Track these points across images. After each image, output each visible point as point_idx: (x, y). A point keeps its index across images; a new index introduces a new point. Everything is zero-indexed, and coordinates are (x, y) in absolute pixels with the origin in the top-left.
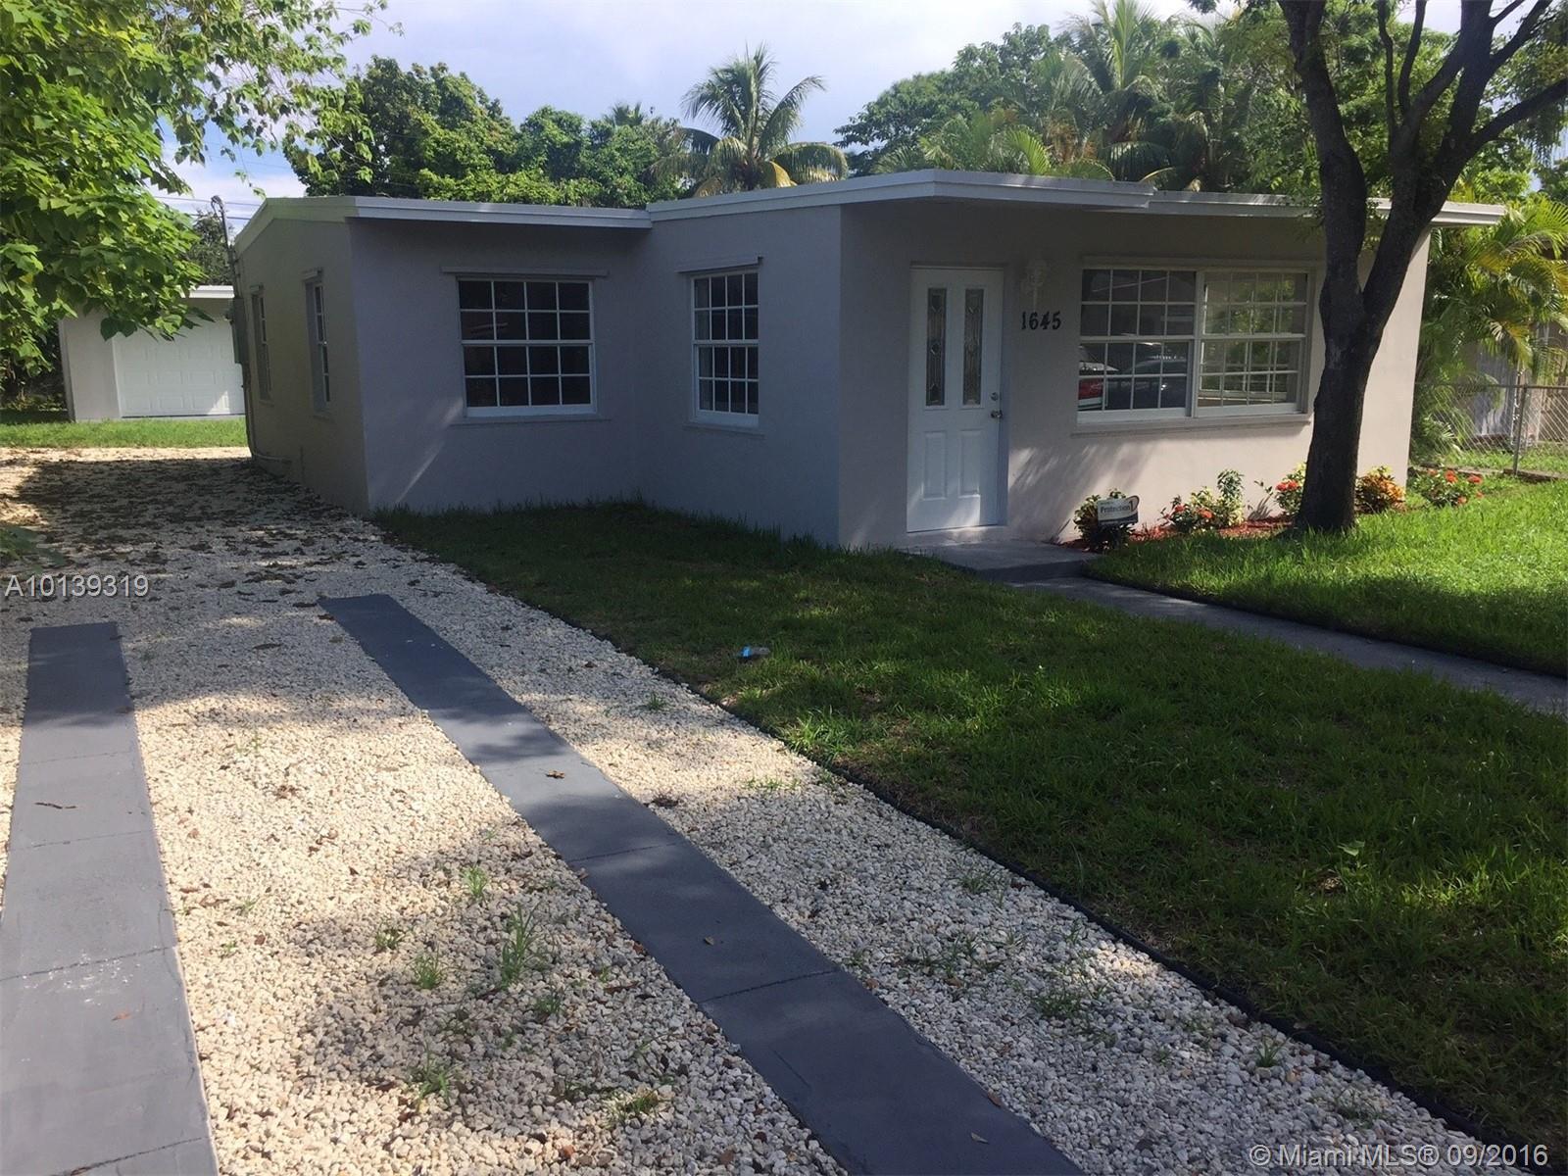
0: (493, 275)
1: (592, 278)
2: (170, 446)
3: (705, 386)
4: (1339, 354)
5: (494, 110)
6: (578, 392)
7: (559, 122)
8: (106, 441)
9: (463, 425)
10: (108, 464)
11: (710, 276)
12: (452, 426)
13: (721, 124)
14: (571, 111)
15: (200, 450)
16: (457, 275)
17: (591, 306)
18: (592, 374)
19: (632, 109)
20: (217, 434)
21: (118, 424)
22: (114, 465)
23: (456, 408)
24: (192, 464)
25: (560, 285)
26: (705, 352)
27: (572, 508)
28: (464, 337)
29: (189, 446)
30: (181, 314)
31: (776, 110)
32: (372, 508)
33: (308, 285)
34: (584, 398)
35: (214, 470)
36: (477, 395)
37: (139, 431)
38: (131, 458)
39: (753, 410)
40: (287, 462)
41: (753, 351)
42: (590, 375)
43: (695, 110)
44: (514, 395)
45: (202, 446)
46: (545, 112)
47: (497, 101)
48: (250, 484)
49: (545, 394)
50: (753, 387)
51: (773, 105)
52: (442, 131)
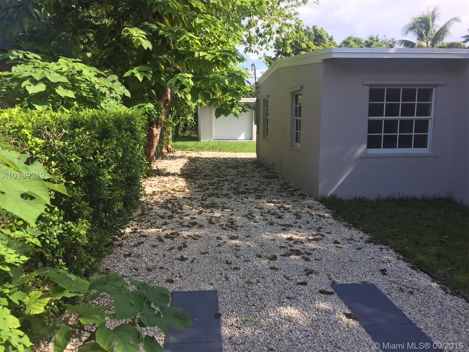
1: (436, 86)
2: (228, 152)
5: (331, 39)
6: (421, 142)
7: (355, 41)
8: (209, 149)
9: (364, 157)
10: (210, 159)
12: (360, 158)
13: (416, 37)
14: (358, 37)
15: (238, 154)
16: (370, 85)
17: (433, 100)
19: (375, 37)
20: (242, 147)
21: (213, 142)
22: (212, 159)
23: (362, 149)
24: (236, 160)
27: (414, 199)
28: (370, 115)
29: (235, 152)
30: (242, 107)
31: (439, 31)
32: (320, 195)
33: (293, 93)
34: (424, 146)
35: (244, 163)
36: (373, 143)
37: (219, 145)
38: (217, 157)
40: (274, 164)
42: (429, 134)
43: (407, 33)
44: (390, 143)
45: (238, 152)
46: (349, 38)
47: (332, 36)
48: (259, 172)
49: (405, 143)
51: (437, 29)
52: (315, 47)
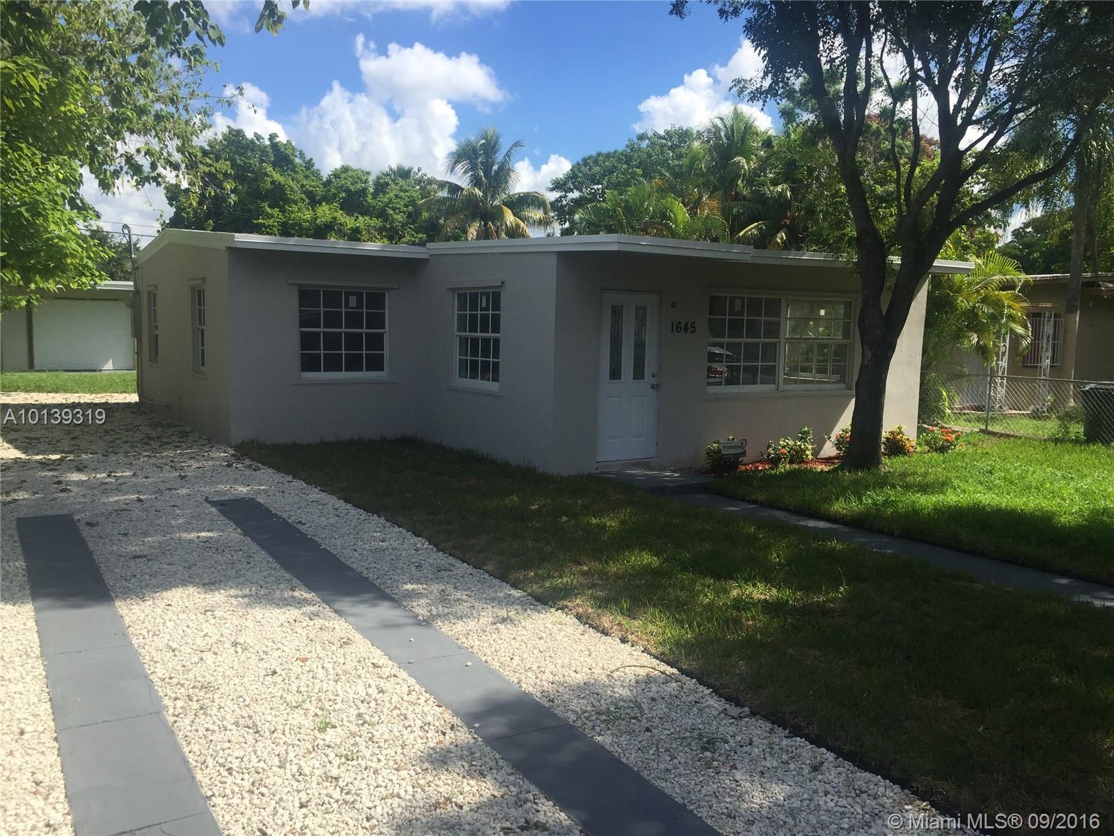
0: (322, 286)
1: (388, 289)
3: (463, 363)
4: (870, 355)
6: (376, 363)
7: (353, 176)
9: (298, 384)
11: (468, 292)
16: (298, 285)
17: (387, 308)
18: (386, 352)
23: (294, 373)
25: (367, 293)
26: (463, 341)
28: (301, 326)
32: (234, 439)
33: (193, 289)
34: (380, 367)
36: (308, 364)
39: (496, 379)
40: (168, 406)
41: (497, 341)
42: (384, 352)
43: (453, 168)
44: (333, 365)
47: (311, 159)
49: (353, 365)
50: (496, 365)
